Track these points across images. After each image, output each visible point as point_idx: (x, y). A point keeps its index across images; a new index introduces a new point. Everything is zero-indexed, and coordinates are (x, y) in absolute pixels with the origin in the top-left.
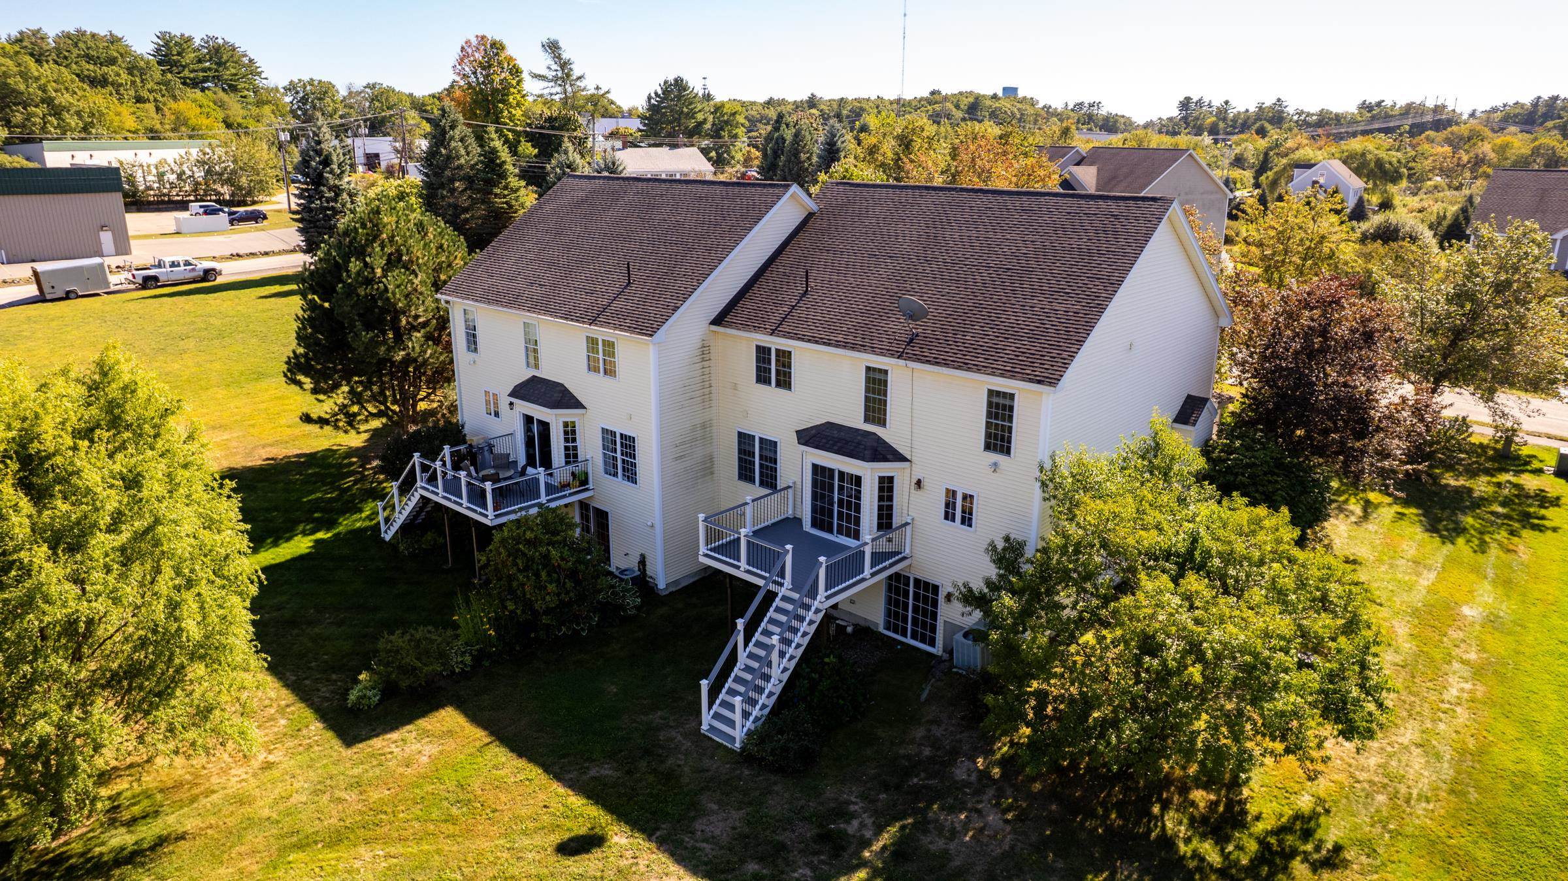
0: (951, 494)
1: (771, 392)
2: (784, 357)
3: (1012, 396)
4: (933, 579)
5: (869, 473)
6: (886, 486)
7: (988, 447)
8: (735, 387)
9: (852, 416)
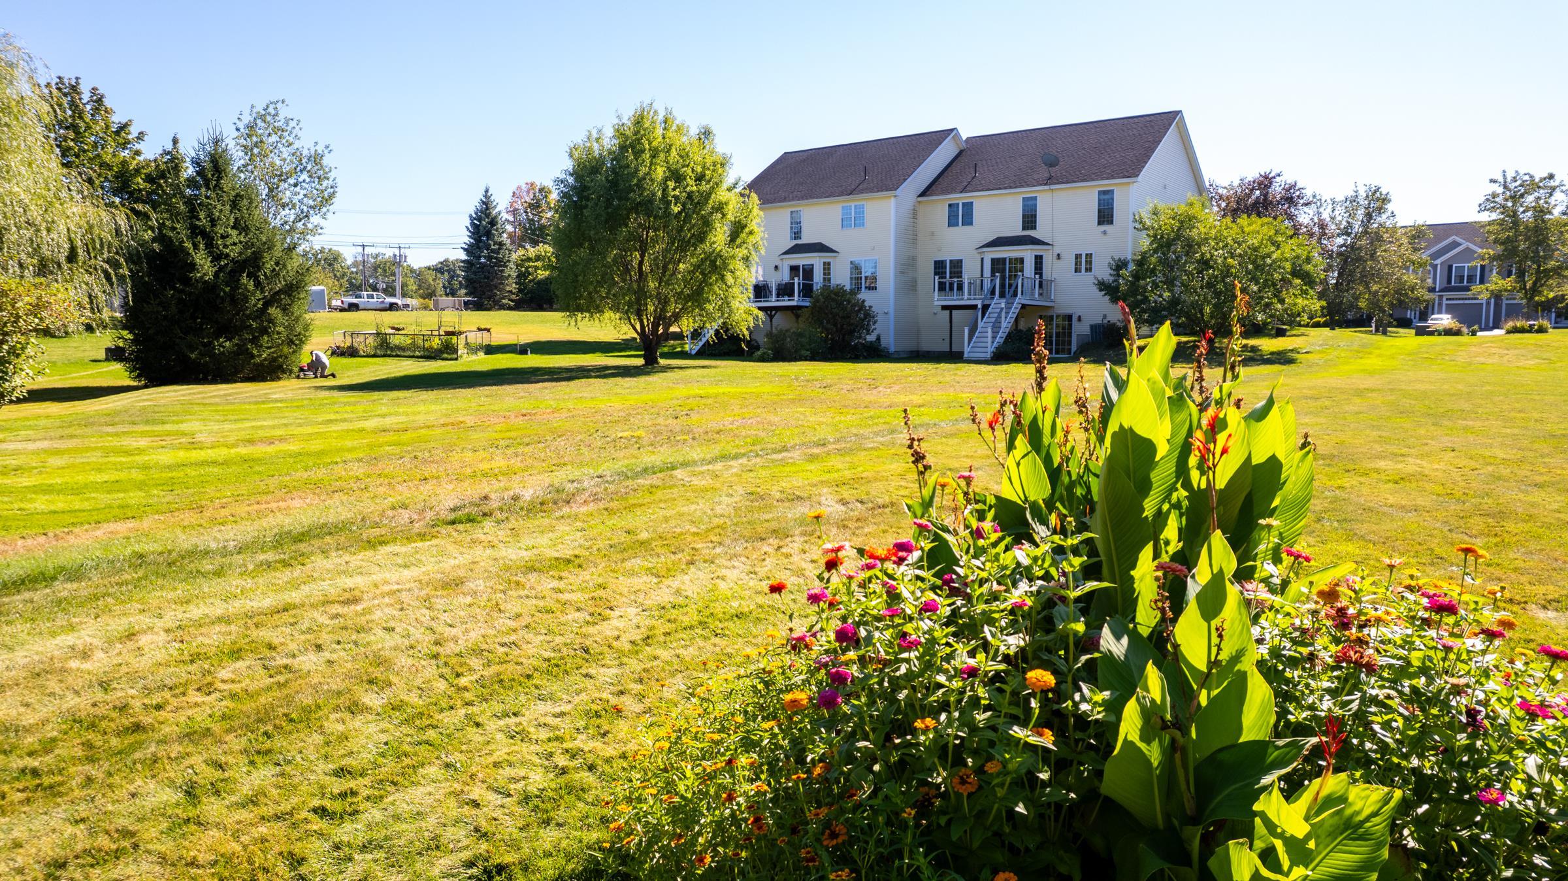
0: (1078, 257)
1: (960, 231)
2: (968, 207)
3: (1112, 191)
4: (1068, 311)
5: (1027, 254)
6: (1039, 260)
7: (1099, 223)
8: (933, 234)
9: (1017, 230)
